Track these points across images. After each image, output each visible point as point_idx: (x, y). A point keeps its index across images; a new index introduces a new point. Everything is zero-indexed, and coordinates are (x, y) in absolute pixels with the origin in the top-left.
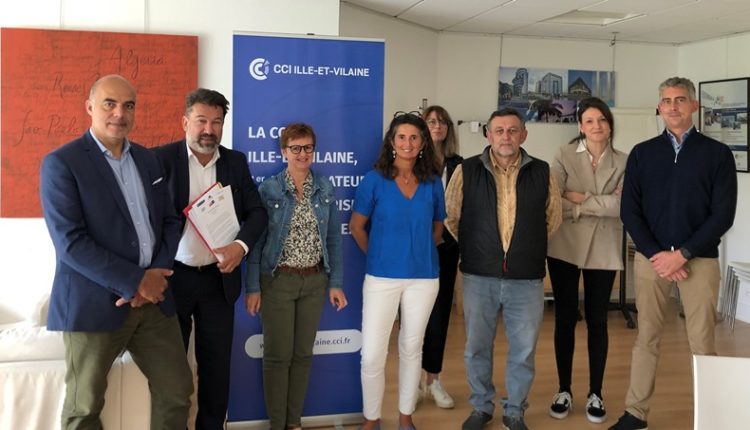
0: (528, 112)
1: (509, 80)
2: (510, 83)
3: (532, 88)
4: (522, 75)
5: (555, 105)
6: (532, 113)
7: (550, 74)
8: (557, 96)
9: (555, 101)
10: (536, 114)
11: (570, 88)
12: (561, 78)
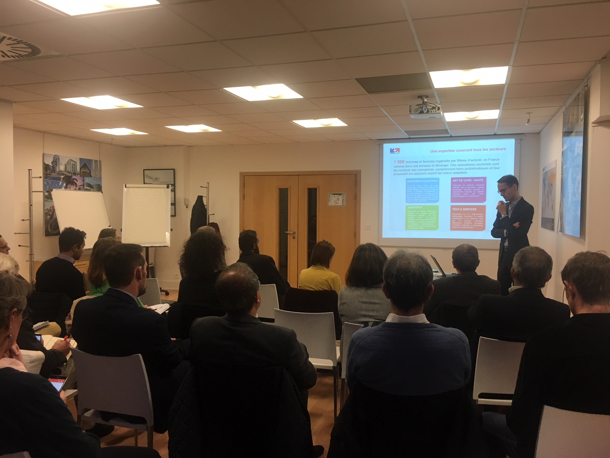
0: (60, 183)
1: (49, 162)
2: (51, 164)
3: (62, 168)
4: (56, 160)
5: (75, 179)
6: (62, 184)
7: (70, 160)
8: (75, 174)
9: (74, 177)
10: (65, 185)
11: (81, 169)
12: (76, 162)
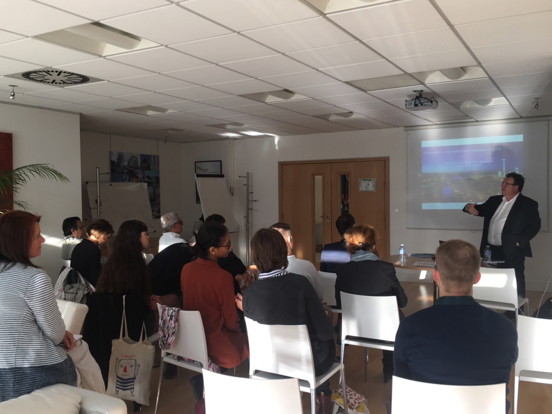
0: (124, 176)
1: (115, 159)
2: (116, 161)
3: (126, 163)
4: (121, 157)
5: (136, 173)
6: (126, 178)
7: (133, 156)
8: (136, 168)
9: (135, 171)
10: (128, 178)
11: (141, 164)
12: (137, 158)
